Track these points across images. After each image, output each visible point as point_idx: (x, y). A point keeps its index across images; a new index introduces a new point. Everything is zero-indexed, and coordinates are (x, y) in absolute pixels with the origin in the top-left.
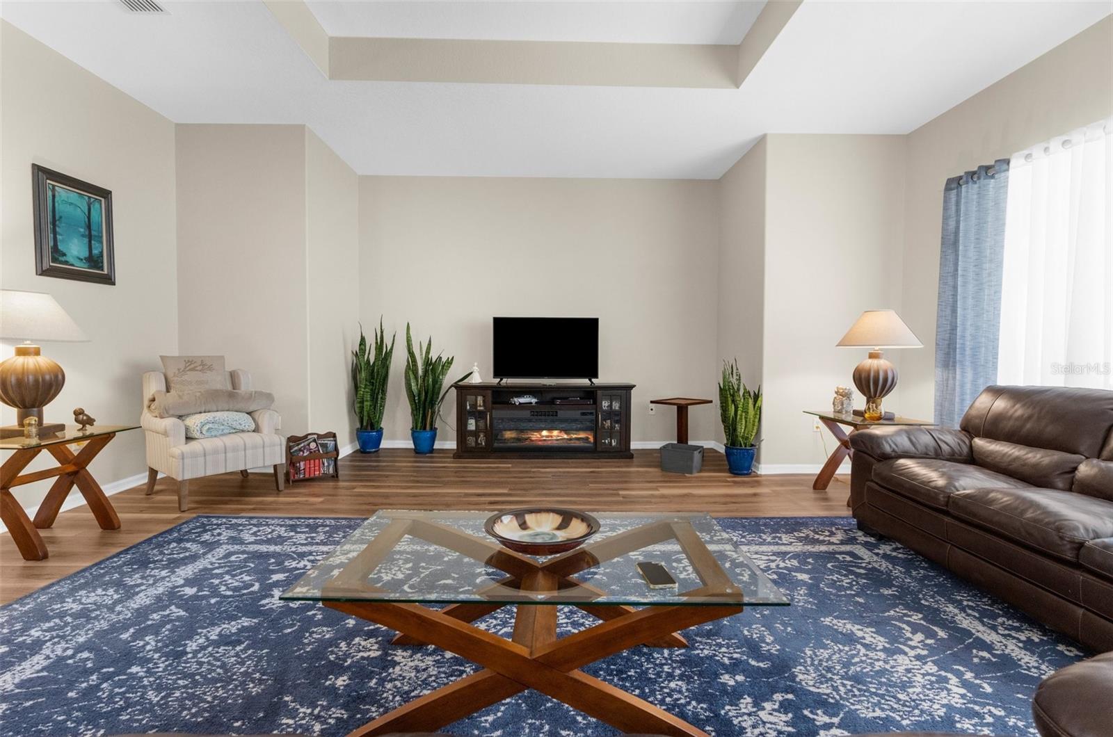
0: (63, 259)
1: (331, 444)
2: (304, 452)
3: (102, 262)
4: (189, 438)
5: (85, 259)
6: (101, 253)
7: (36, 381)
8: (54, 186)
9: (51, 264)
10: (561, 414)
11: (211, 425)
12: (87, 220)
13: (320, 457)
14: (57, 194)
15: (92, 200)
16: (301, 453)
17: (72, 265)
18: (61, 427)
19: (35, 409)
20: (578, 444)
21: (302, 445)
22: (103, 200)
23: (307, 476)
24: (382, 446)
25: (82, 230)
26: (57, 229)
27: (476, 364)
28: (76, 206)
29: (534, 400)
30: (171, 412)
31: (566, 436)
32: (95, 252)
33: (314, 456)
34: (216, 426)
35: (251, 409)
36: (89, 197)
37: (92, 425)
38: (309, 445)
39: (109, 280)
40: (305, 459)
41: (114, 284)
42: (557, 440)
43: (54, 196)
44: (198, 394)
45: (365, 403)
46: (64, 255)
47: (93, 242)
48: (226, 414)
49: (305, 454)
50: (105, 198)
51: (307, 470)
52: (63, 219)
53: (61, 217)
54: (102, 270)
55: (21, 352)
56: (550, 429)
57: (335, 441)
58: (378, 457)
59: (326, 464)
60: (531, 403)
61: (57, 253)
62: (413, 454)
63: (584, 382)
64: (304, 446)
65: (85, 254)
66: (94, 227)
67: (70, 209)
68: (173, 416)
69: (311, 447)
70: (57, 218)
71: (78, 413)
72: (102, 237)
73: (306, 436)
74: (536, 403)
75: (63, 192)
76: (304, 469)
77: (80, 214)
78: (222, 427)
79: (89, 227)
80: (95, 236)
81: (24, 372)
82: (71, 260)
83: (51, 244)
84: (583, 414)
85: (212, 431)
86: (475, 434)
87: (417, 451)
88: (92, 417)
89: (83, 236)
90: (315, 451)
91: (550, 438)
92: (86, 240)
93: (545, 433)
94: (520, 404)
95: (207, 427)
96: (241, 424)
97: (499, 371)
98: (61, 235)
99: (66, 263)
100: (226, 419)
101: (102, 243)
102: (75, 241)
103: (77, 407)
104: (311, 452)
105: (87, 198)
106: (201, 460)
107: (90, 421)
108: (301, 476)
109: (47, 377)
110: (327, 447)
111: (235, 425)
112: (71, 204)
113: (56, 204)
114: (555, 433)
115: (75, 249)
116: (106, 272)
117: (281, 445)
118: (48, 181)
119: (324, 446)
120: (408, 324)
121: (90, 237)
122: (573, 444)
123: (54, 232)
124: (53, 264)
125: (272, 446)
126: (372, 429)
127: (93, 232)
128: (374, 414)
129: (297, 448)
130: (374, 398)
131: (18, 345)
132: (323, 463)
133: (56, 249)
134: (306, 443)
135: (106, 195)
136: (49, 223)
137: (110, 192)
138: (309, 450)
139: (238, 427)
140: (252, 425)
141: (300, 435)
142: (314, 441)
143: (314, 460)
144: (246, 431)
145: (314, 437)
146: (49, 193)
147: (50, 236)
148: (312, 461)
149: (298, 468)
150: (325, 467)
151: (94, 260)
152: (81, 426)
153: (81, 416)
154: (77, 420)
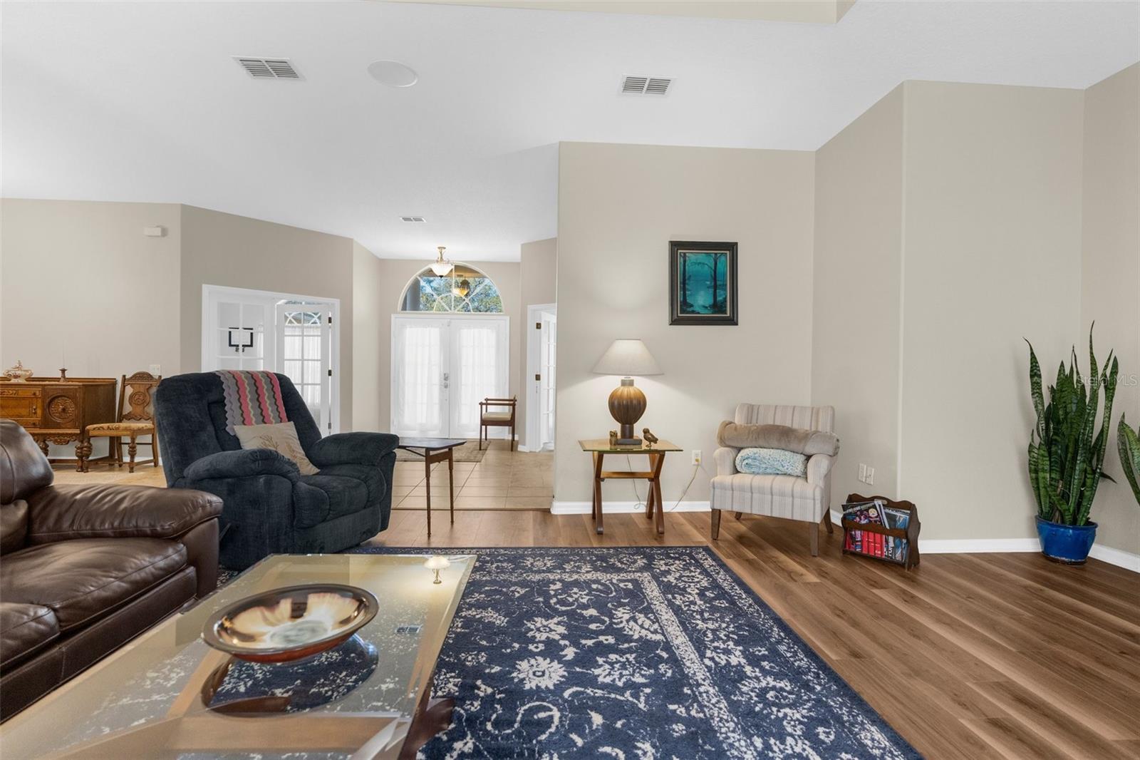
0: (691, 309)
1: (902, 516)
2: (861, 519)
3: (726, 307)
4: (734, 471)
5: (710, 306)
6: (725, 299)
8: (685, 254)
9: (679, 315)
11: (749, 461)
12: (713, 273)
13: (888, 533)
14: (687, 258)
15: (718, 255)
16: (858, 519)
17: (699, 313)
19: (627, 426)
21: (858, 508)
22: (728, 252)
23: (865, 552)
25: (708, 283)
26: (687, 286)
28: (704, 264)
32: (719, 299)
33: (876, 527)
34: (757, 463)
35: (809, 450)
36: (716, 254)
37: (656, 443)
38: (867, 510)
39: (732, 321)
40: (860, 527)
41: (737, 324)
43: (685, 261)
44: (753, 428)
46: (692, 306)
47: (718, 291)
48: (770, 451)
49: (862, 522)
50: (729, 250)
51: (865, 544)
52: (692, 277)
53: (690, 276)
54: (726, 313)
55: (624, 383)
57: (913, 516)
59: (891, 544)
61: (685, 305)
64: (861, 511)
65: (710, 301)
66: (719, 278)
67: (698, 268)
69: (871, 515)
70: (687, 278)
71: (646, 432)
72: (726, 285)
73: (873, 499)
75: (692, 256)
76: (861, 541)
77: (707, 270)
78: (764, 466)
79: (715, 279)
80: (720, 285)
82: (697, 309)
83: (681, 299)
85: (749, 466)
88: (656, 436)
89: (709, 287)
90: (875, 521)
92: (711, 291)
95: (746, 461)
98: (690, 290)
99: (693, 312)
100: (767, 458)
101: (726, 290)
102: (702, 293)
104: (870, 521)
105: (713, 255)
106: (729, 493)
107: (655, 440)
108: (858, 549)
110: (895, 521)
111: (777, 465)
112: (699, 263)
113: (687, 267)
115: (701, 300)
116: (728, 315)
118: (679, 251)
119: (892, 517)
121: (715, 287)
123: (684, 290)
124: (682, 314)
125: (803, 497)
126: (1063, 521)
127: (718, 283)
128: (1065, 496)
129: (850, 510)
130: (1063, 467)
131: (623, 378)
132: (887, 542)
133: (684, 303)
134: (863, 507)
135: (732, 247)
136: (680, 283)
137: (736, 244)
138: (867, 517)
139: (781, 468)
140: (798, 469)
141: (867, 496)
142: (874, 507)
143: (875, 532)
144: (790, 475)
145: (878, 502)
146: (680, 260)
147: (680, 293)
148: (871, 535)
149: (853, 538)
150: (892, 548)
151: (718, 306)
152: (648, 443)
153: (647, 434)
154: (646, 438)
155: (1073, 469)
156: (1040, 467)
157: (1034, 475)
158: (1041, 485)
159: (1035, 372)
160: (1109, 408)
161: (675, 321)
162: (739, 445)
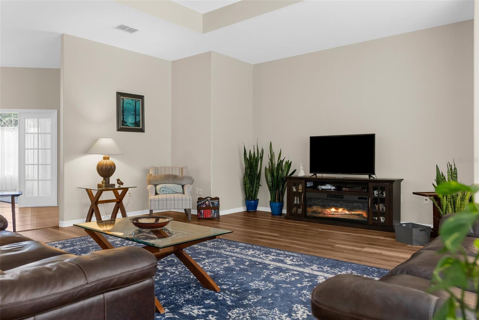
1: (216, 202)
2: (203, 205)
3: (140, 124)
4: (156, 194)
5: (134, 123)
6: (140, 120)
7: (106, 168)
8: (123, 98)
9: (121, 127)
10: (346, 197)
11: (163, 189)
12: (134, 108)
13: (211, 208)
14: (124, 101)
15: (137, 100)
16: (202, 206)
17: (129, 126)
18: (114, 185)
19: (107, 178)
20: (356, 218)
21: (202, 202)
22: (140, 100)
23: (205, 217)
24: (258, 209)
25: (133, 113)
26: (124, 114)
27: (301, 165)
28: (131, 104)
29: (333, 188)
30: (152, 183)
31: (347, 212)
32: (137, 120)
33: (208, 208)
34: (166, 190)
35: (183, 184)
36: (136, 100)
37: (123, 185)
38: (205, 202)
39: (142, 131)
40: (204, 209)
41: (144, 132)
42: (341, 214)
43: (123, 102)
44: (162, 176)
45: (247, 185)
46: (126, 123)
47: (137, 117)
48: (170, 185)
49: (204, 206)
50: (141, 99)
51: (205, 214)
52: (126, 110)
53: (125, 109)
54: (140, 127)
55: (104, 158)
56: (337, 207)
57: (219, 202)
58: (256, 215)
59: (213, 212)
60: (331, 189)
61: (124, 122)
62: (271, 215)
63: (366, 177)
64: (203, 203)
65: (133, 121)
66: (137, 111)
67: (129, 105)
68: (152, 184)
69: (207, 203)
70: (124, 109)
71: (118, 180)
72: (140, 114)
73: (206, 198)
74: (334, 189)
75: (127, 100)
76: (203, 213)
77: (132, 107)
78: (169, 190)
79: (135, 111)
80: (137, 114)
81: (106, 165)
82: (128, 124)
83: (122, 119)
84: (359, 198)
85: (164, 192)
86: (298, 206)
87: (273, 214)
88: (123, 182)
89: (133, 115)
90: (208, 205)
91: (337, 213)
92: (134, 116)
93: (333, 210)
94: (322, 189)
95: (162, 189)
96: (176, 190)
97: (313, 169)
98: (125, 116)
99: (127, 126)
100: (170, 187)
101: (140, 117)
102: (130, 117)
103: (118, 178)
104: (206, 206)
105: (135, 100)
106: (157, 202)
107: (122, 184)
108: (202, 217)
109: (109, 167)
110: (214, 204)
111: (174, 189)
112: (129, 103)
113: (124, 105)
114: (340, 210)
115: (130, 120)
116: (141, 128)
117: (190, 200)
118: (121, 97)
119: (213, 203)
120: (271, 142)
121: (136, 115)
122: (351, 217)
123: (123, 115)
124: (122, 127)
125: (186, 200)
126: (252, 199)
127: (137, 113)
128: (252, 191)
129: (200, 203)
130: (252, 183)
131: (104, 156)
132: (212, 212)
133: (123, 121)
134: (204, 201)
135: (142, 97)
136: (121, 112)
137: (143, 96)
138: (206, 204)
139: (175, 191)
140: (181, 191)
141: (204, 197)
142: (208, 200)
143: (208, 209)
144: (178, 193)
145: (209, 199)
146: (121, 101)
147: (121, 116)
148: (207, 210)
149: (200, 213)
150: (213, 214)
151: (137, 124)
152: (119, 185)
153: (119, 181)
154: (118, 183)
155: (254, 183)
156: (247, 183)
157: (245, 186)
158: (247, 189)
159: (245, 154)
160: (261, 164)
161: (119, 130)
162: (156, 183)
